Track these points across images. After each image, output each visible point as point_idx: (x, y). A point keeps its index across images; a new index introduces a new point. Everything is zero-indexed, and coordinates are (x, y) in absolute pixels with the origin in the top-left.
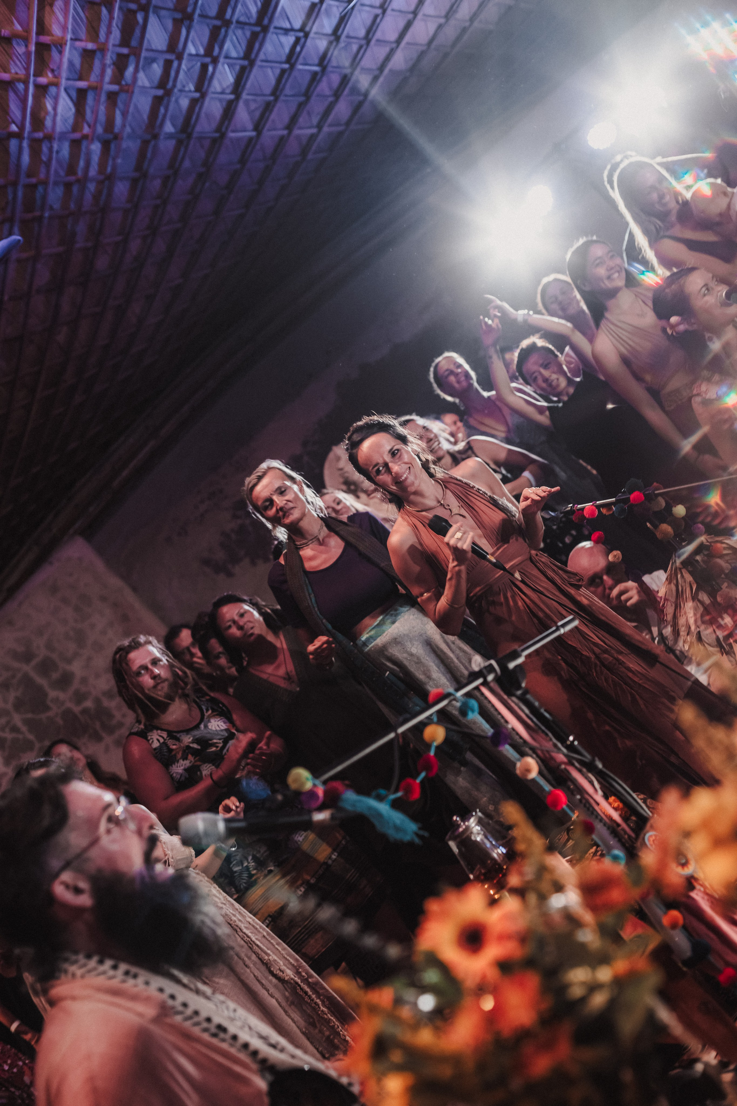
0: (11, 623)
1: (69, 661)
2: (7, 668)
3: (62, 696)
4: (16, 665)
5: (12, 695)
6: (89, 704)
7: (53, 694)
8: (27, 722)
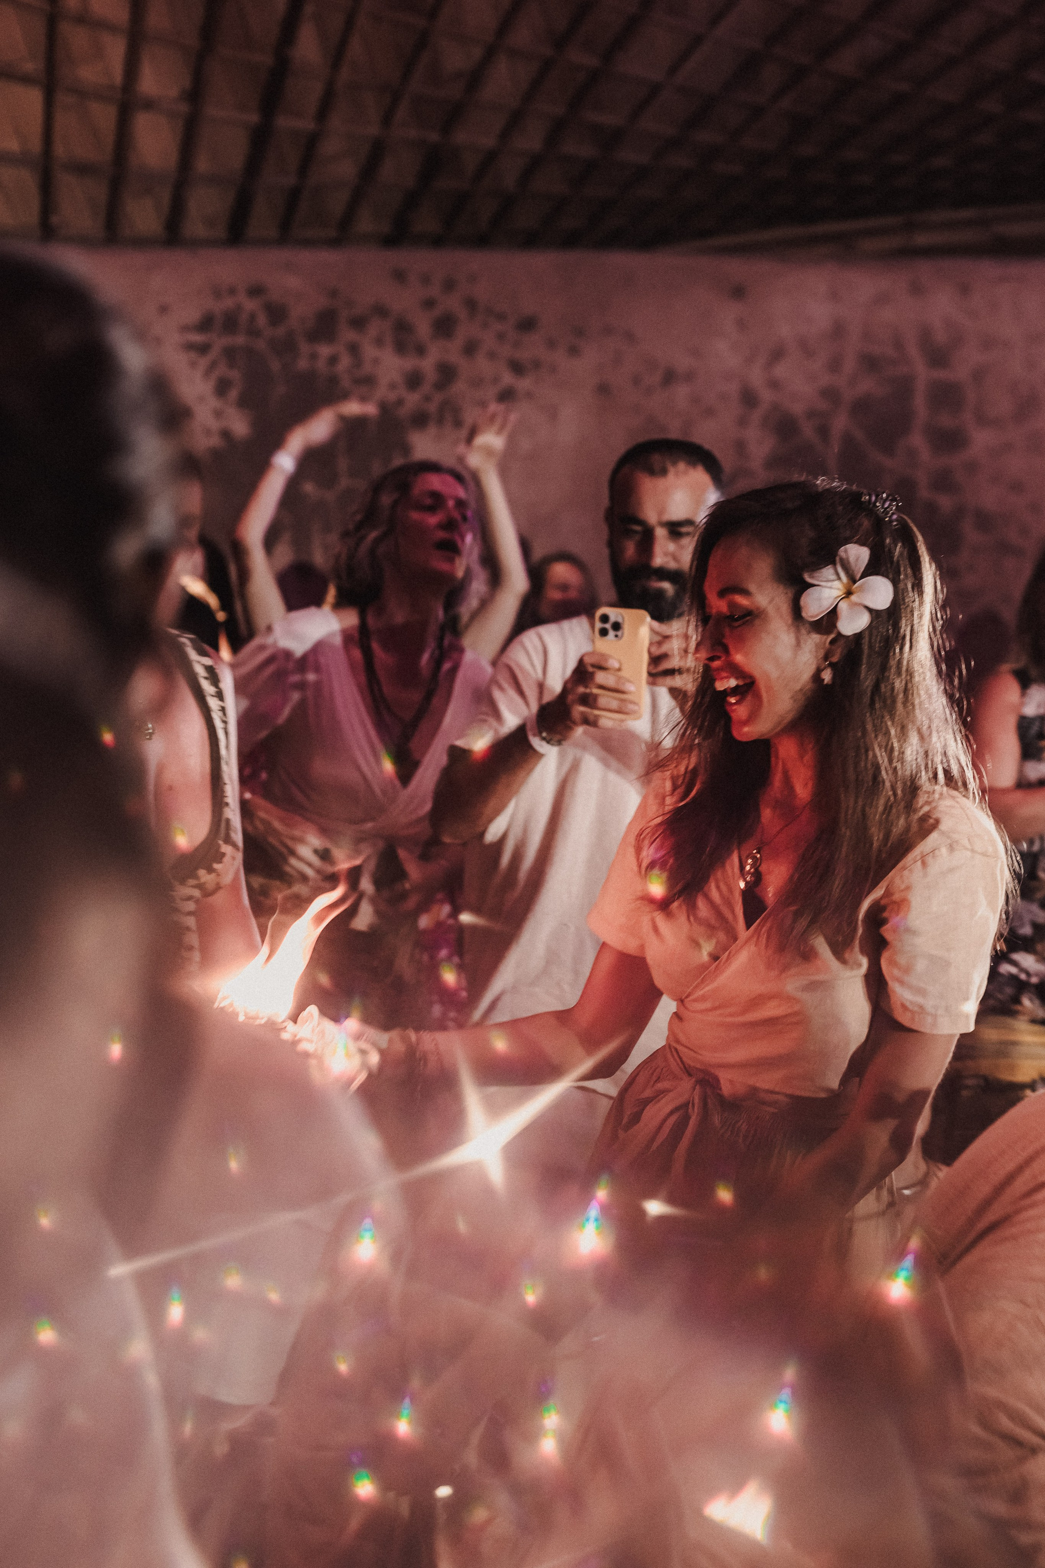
0: (965, 290)
1: (982, 420)
2: (899, 344)
3: (925, 454)
4: (913, 351)
5: (867, 385)
6: (945, 502)
7: (917, 440)
8: (848, 440)
